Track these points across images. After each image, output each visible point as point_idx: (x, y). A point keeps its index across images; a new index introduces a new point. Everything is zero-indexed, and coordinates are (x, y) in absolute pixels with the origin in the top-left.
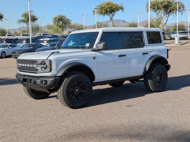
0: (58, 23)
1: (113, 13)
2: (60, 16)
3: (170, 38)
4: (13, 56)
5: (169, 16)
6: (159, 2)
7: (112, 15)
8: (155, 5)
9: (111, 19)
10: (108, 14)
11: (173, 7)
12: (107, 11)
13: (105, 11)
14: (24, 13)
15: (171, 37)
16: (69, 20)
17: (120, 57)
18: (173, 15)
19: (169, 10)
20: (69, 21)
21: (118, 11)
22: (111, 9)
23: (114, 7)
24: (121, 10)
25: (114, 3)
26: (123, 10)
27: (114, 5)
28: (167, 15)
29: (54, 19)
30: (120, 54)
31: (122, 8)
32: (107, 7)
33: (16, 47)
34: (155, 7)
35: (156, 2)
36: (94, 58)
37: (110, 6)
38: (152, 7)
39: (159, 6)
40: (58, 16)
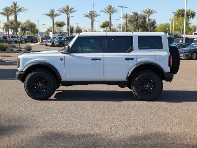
17: (92, 61)
30: (93, 57)
36: (61, 59)
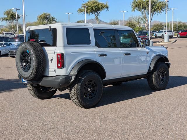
0: (42, 22)
1: (98, 12)
2: (45, 15)
3: (155, 36)
4: (10, 55)
5: (153, 15)
6: (144, 2)
7: (97, 14)
8: (141, 5)
9: (97, 18)
10: (94, 13)
11: (158, 6)
12: (93, 10)
13: (91, 10)
14: (6, 11)
15: (157, 35)
16: (54, 18)
18: (157, 14)
19: (154, 9)
20: (54, 20)
21: (103, 9)
22: (97, 8)
23: (100, 6)
24: (106, 9)
25: (99, 2)
26: (108, 9)
27: (99, 4)
28: (152, 15)
29: (39, 18)
31: (107, 7)
32: (92, 5)
33: (11, 46)
34: (140, 6)
35: (141, 1)
37: (95, 4)
38: (138, 6)
39: (144, 5)
40: (43, 15)
